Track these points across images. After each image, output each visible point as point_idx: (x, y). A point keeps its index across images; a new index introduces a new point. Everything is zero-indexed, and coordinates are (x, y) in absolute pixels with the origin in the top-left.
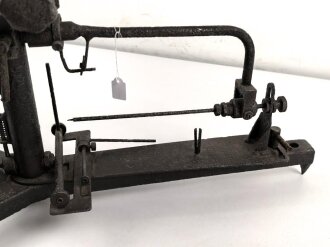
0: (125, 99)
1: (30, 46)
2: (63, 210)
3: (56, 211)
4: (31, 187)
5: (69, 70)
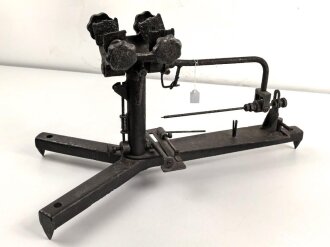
0: (198, 102)
1: (149, 72)
3: (166, 169)
4: (140, 161)
5: (164, 87)
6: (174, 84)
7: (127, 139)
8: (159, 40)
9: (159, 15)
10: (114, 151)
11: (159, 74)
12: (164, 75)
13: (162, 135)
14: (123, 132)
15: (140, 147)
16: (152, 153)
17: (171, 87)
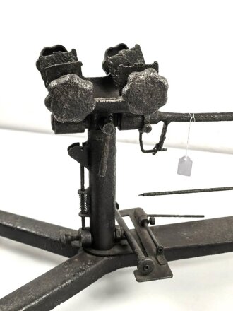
0: (189, 175)
1: (120, 129)
2: (148, 277)
3: (142, 278)
4: (106, 258)
5: (143, 151)
6: (159, 147)
7: (88, 224)
8: (131, 76)
9: (137, 47)
10: (69, 242)
11: (136, 132)
12: (144, 135)
13: (142, 220)
14: (83, 215)
15: (106, 238)
16: (124, 246)
17: (154, 152)
